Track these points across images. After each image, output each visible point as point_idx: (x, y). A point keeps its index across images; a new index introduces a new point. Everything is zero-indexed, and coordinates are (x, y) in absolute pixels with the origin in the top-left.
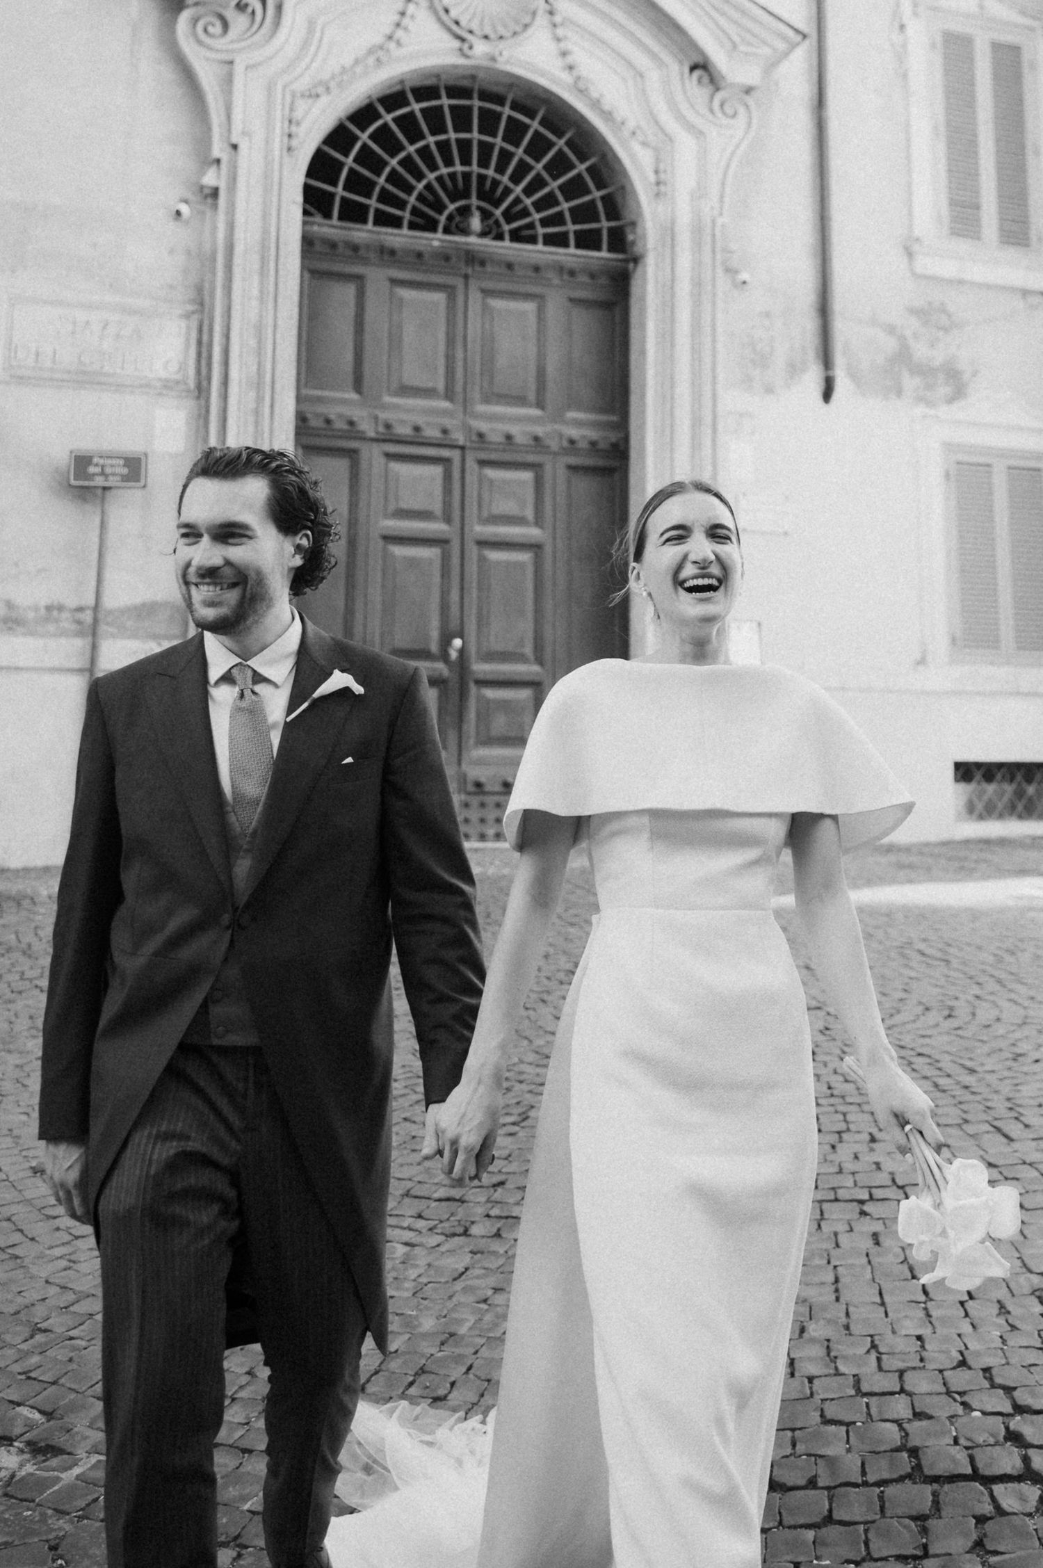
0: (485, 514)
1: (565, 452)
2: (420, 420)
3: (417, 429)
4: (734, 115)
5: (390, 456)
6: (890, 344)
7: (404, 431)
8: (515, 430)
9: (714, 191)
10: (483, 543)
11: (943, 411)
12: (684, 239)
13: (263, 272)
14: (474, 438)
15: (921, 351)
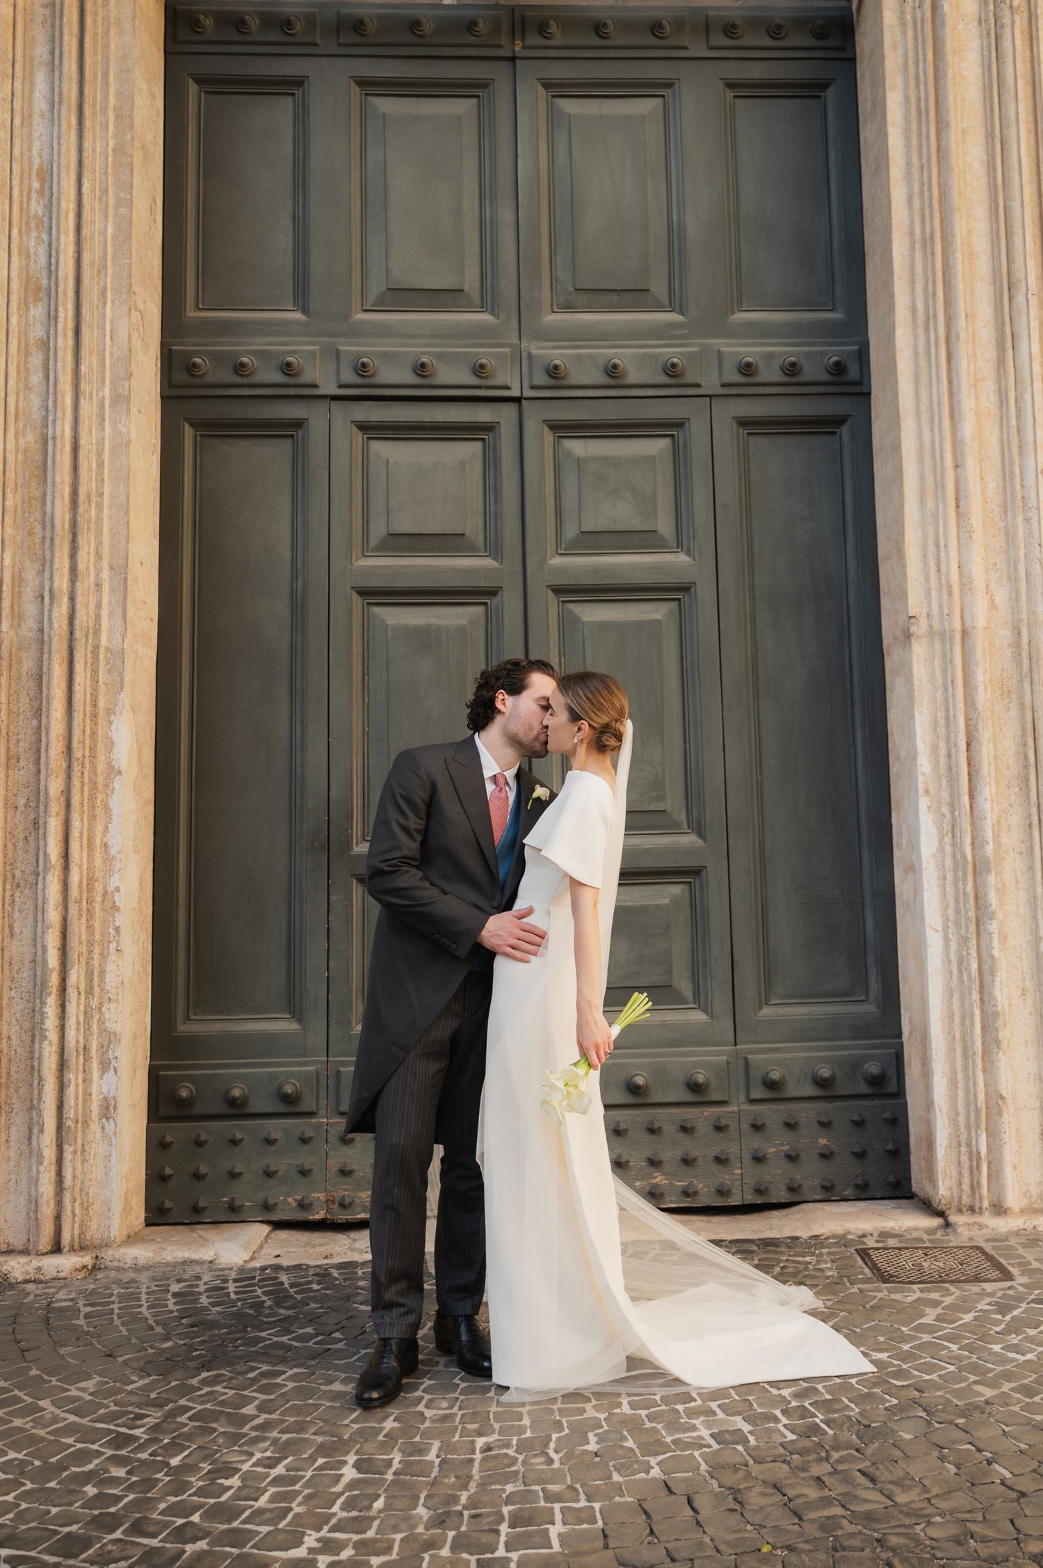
0: (571, 532)
1: (730, 391)
2: (424, 351)
3: (421, 369)
5: (371, 430)
7: (395, 375)
8: (623, 355)
10: (569, 592)
13: (54, 66)
14: (541, 379)
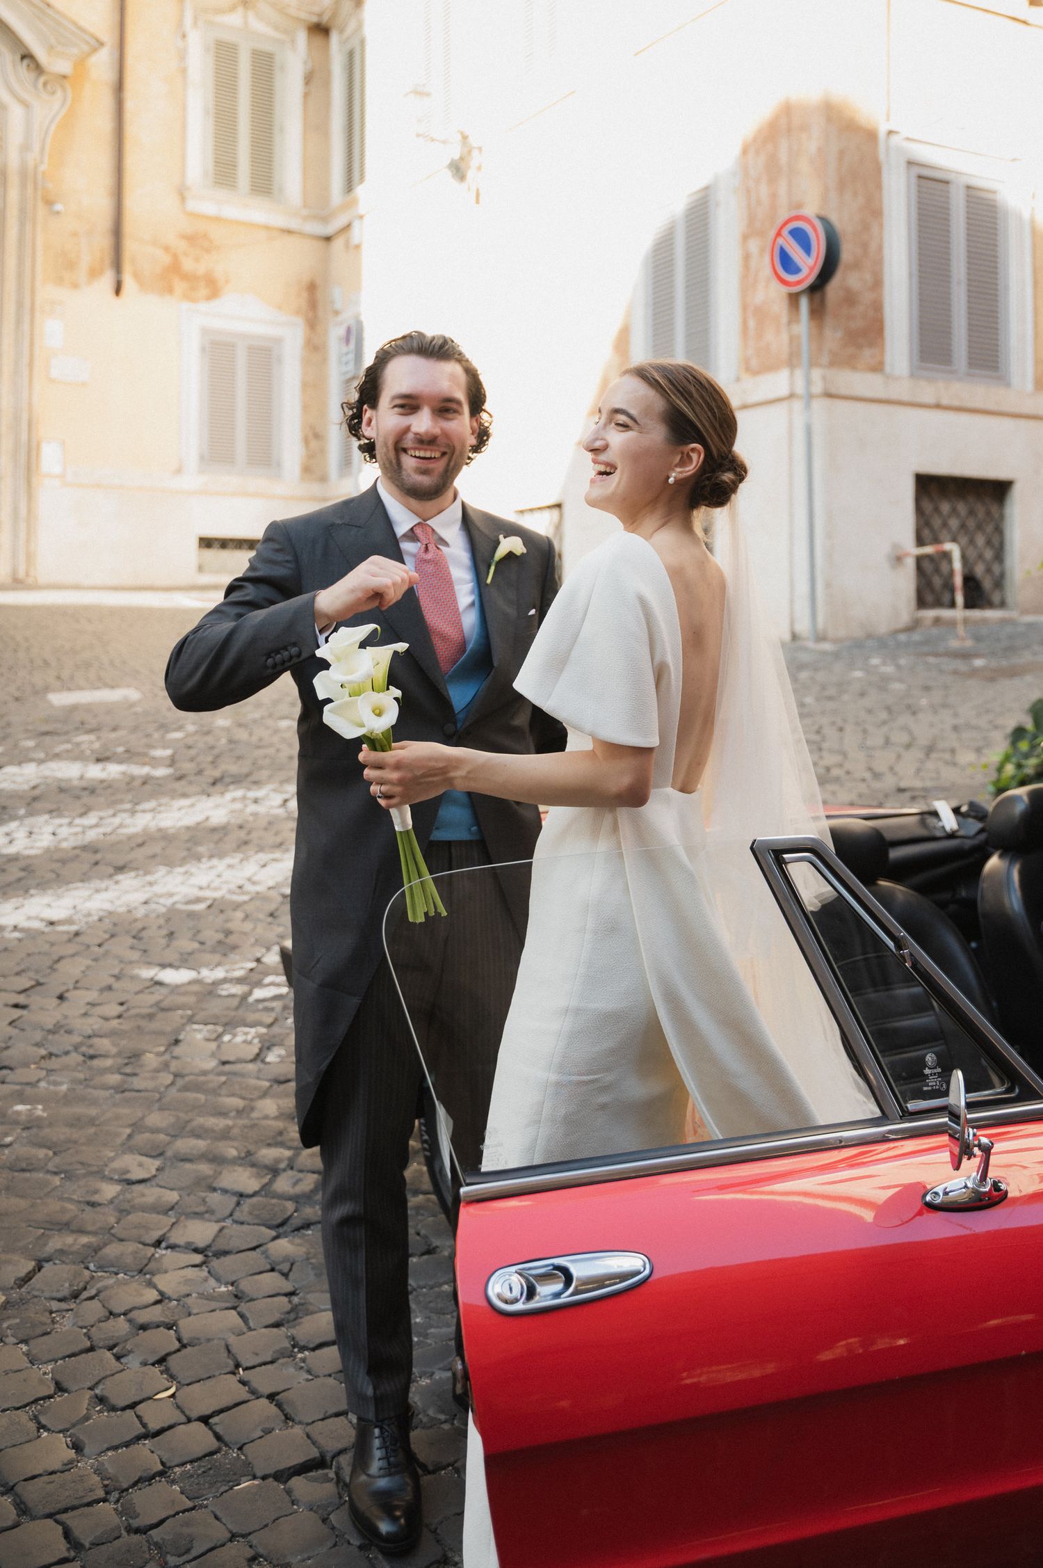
4: (53, 93)
6: (166, 259)
9: (36, 147)
11: (203, 306)
12: (14, 180)
15: (188, 265)
